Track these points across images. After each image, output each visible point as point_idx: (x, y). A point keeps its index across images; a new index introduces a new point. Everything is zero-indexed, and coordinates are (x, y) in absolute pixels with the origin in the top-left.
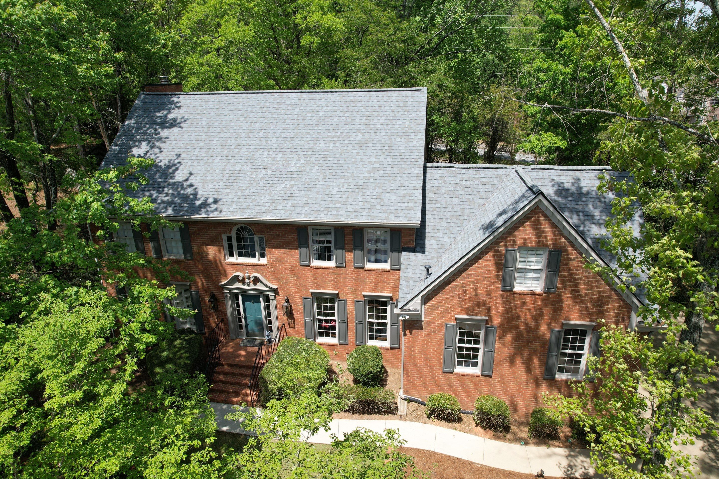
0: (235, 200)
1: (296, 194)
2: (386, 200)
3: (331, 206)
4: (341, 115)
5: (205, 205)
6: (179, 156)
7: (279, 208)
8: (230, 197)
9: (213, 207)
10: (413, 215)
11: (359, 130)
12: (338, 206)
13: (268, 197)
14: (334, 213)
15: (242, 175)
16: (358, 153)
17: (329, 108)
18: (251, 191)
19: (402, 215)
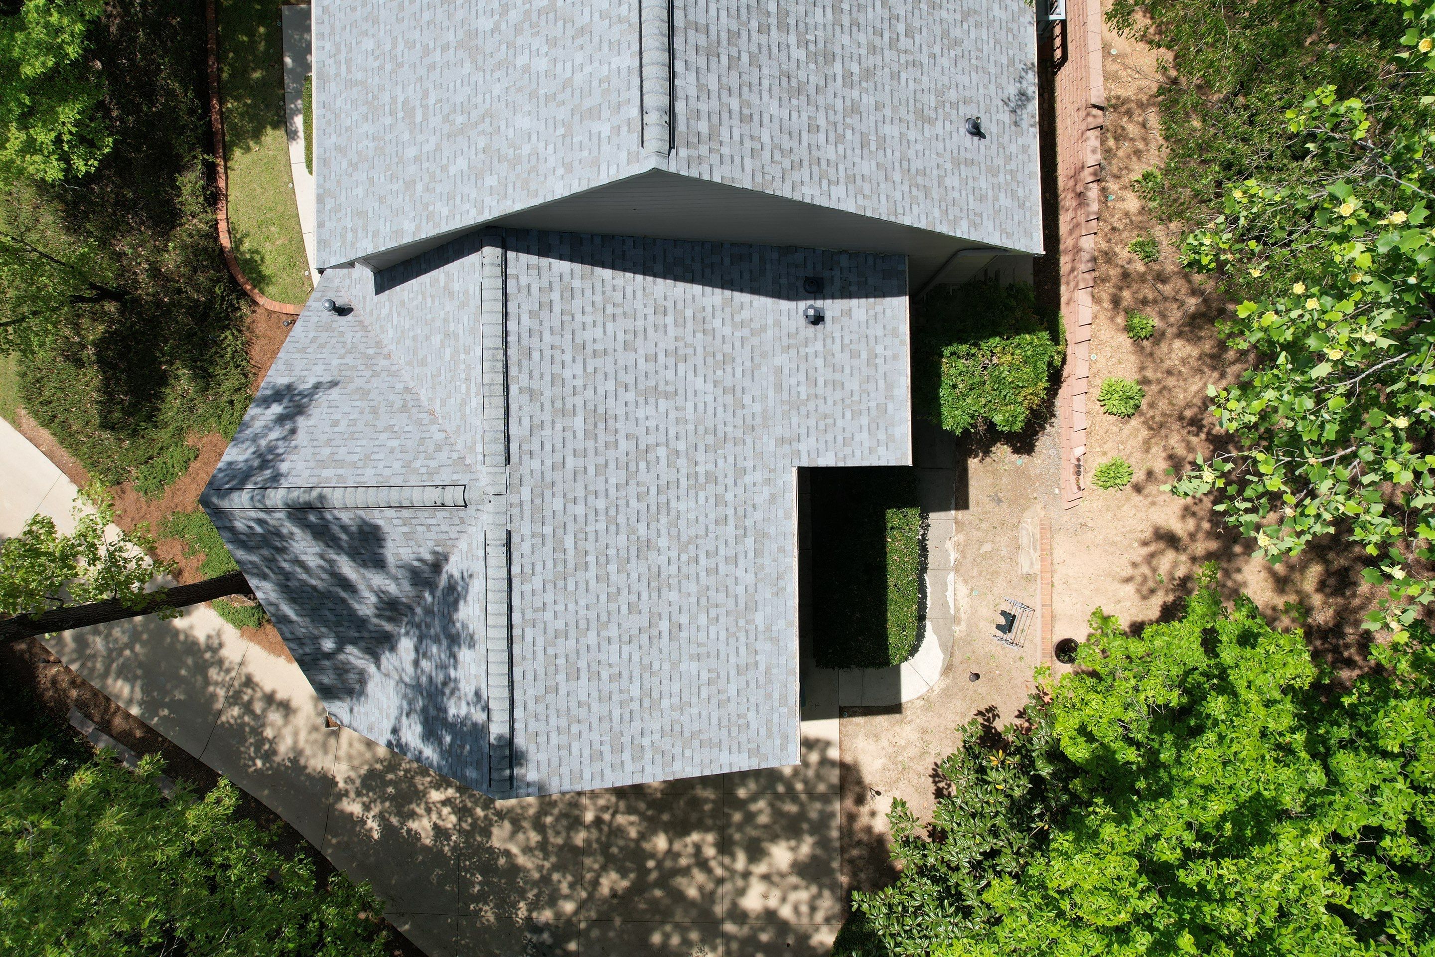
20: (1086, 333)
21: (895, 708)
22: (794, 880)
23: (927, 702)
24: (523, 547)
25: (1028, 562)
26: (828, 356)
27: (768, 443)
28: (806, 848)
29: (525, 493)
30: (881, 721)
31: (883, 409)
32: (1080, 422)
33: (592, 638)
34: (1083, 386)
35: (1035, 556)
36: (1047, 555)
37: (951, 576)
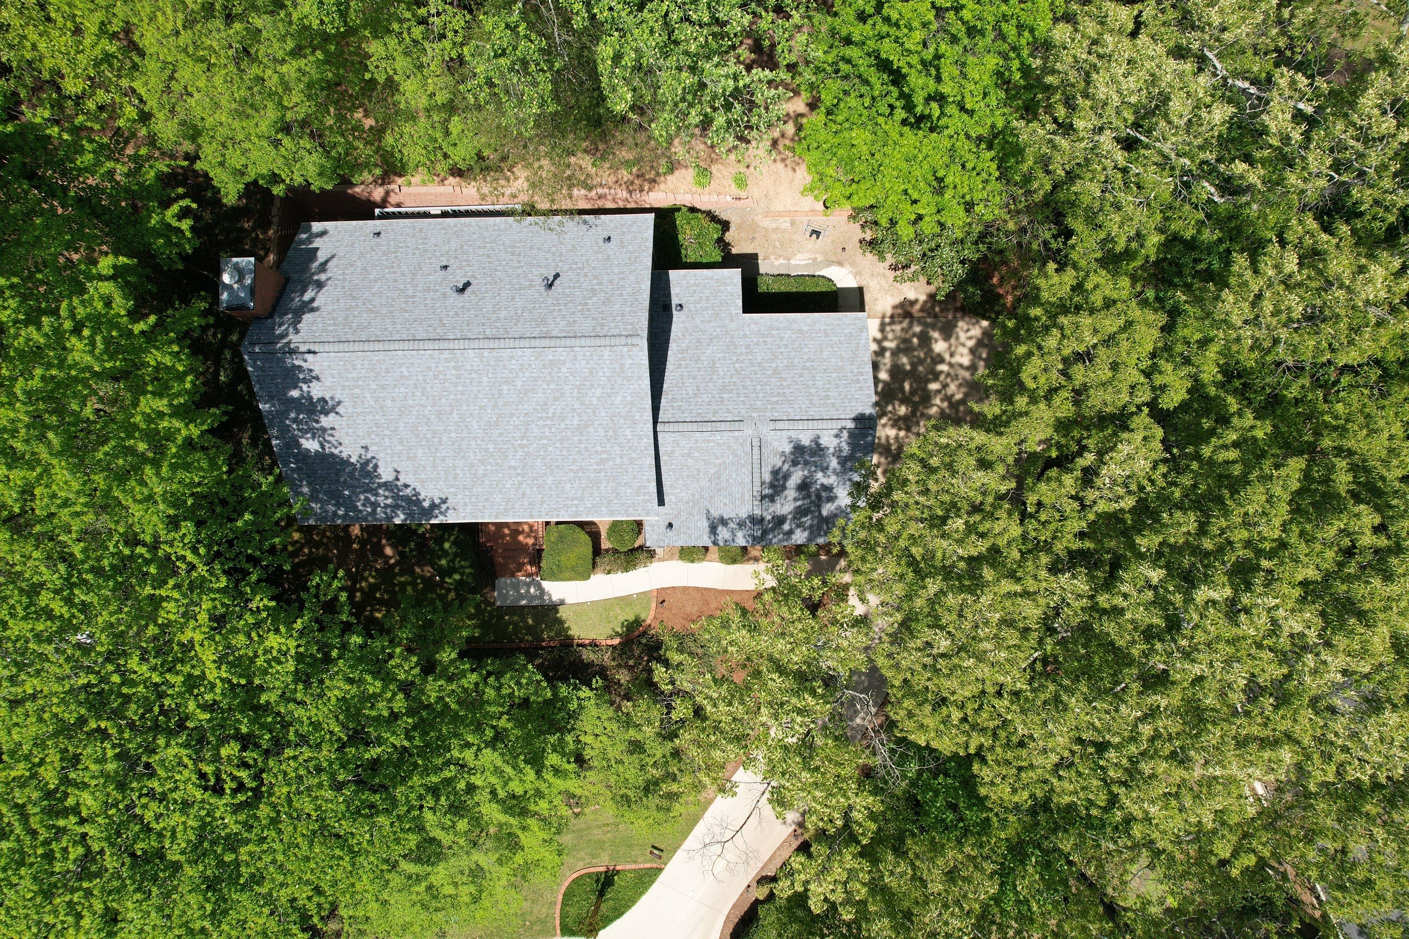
5: (435, 506)
10: (650, 508)
16: (580, 441)
20: (670, 195)
21: (860, 290)
22: (953, 341)
23: (857, 274)
24: (776, 415)
25: (784, 223)
26: (695, 302)
27: (733, 325)
28: (936, 335)
29: (755, 415)
30: (867, 297)
31: (717, 281)
32: (714, 198)
33: (813, 391)
34: (696, 197)
35: (781, 220)
36: (780, 214)
37: (792, 262)
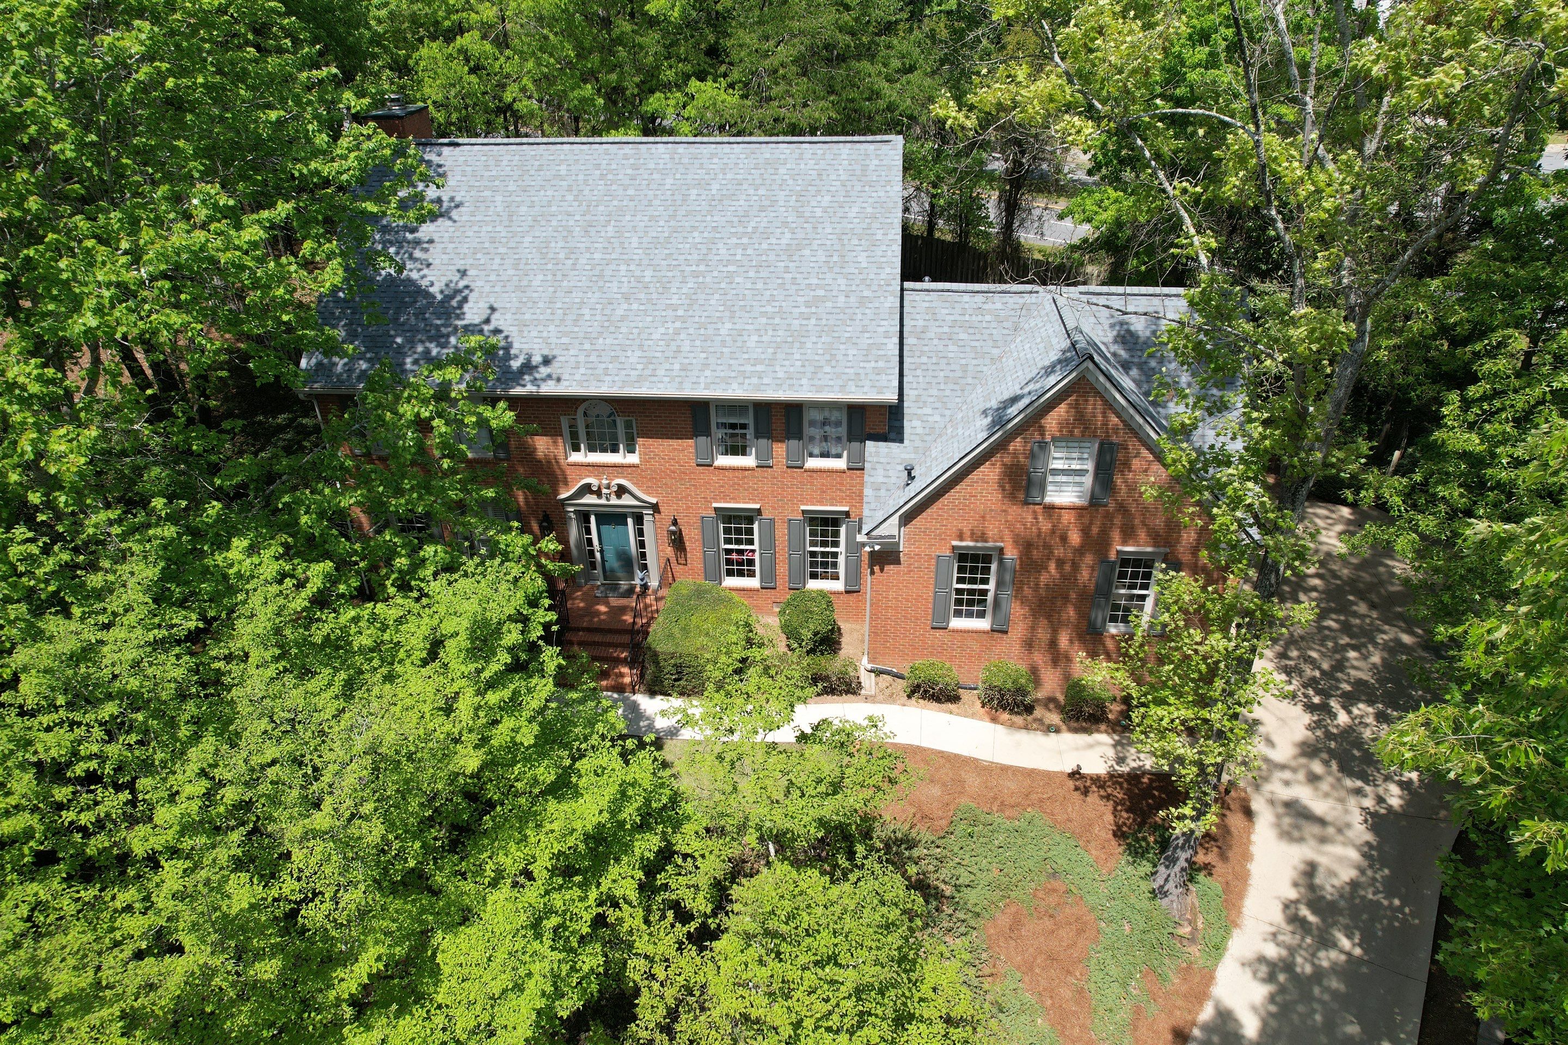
0: (582, 358)
1: (686, 347)
2: (840, 357)
3: (749, 368)
4: (752, 192)
5: (528, 367)
6: (463, 273)
7: (661, 372)
8: (572, 352)
9: (544, 371)
10: (885, 384)
11: (785, 224)
12: (759, 368)
13: (638, 353)
14: (755, 380)
15: (586, 311)
16: (787, 269)
17: (729, 176)
18: (608, 341)
19: (868, 383)
